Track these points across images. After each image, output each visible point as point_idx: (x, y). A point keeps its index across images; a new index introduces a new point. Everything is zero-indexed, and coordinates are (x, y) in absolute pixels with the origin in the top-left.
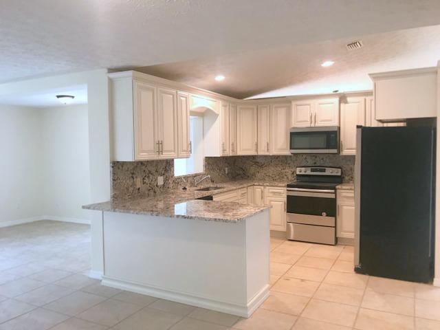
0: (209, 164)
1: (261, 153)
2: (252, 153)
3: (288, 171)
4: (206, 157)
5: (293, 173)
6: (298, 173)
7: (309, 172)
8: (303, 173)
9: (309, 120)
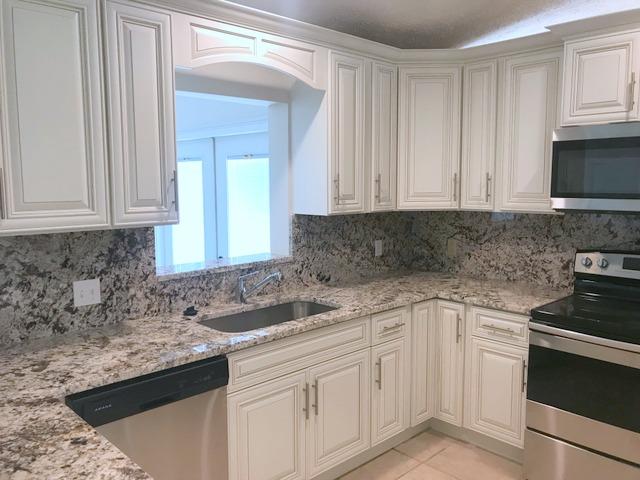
0: (309, 233)
1: (469, 204)
2: (446, 204)
3: (553, 260)
4: (298, 216)
5: (566, 267)
6: (580, 268)
7: (616, 270)
8: (594, 270)
9: (622, 99)
